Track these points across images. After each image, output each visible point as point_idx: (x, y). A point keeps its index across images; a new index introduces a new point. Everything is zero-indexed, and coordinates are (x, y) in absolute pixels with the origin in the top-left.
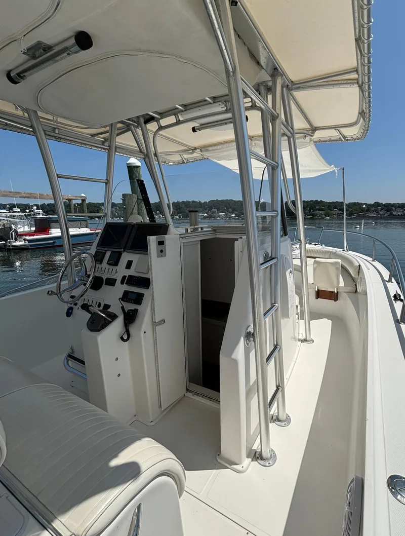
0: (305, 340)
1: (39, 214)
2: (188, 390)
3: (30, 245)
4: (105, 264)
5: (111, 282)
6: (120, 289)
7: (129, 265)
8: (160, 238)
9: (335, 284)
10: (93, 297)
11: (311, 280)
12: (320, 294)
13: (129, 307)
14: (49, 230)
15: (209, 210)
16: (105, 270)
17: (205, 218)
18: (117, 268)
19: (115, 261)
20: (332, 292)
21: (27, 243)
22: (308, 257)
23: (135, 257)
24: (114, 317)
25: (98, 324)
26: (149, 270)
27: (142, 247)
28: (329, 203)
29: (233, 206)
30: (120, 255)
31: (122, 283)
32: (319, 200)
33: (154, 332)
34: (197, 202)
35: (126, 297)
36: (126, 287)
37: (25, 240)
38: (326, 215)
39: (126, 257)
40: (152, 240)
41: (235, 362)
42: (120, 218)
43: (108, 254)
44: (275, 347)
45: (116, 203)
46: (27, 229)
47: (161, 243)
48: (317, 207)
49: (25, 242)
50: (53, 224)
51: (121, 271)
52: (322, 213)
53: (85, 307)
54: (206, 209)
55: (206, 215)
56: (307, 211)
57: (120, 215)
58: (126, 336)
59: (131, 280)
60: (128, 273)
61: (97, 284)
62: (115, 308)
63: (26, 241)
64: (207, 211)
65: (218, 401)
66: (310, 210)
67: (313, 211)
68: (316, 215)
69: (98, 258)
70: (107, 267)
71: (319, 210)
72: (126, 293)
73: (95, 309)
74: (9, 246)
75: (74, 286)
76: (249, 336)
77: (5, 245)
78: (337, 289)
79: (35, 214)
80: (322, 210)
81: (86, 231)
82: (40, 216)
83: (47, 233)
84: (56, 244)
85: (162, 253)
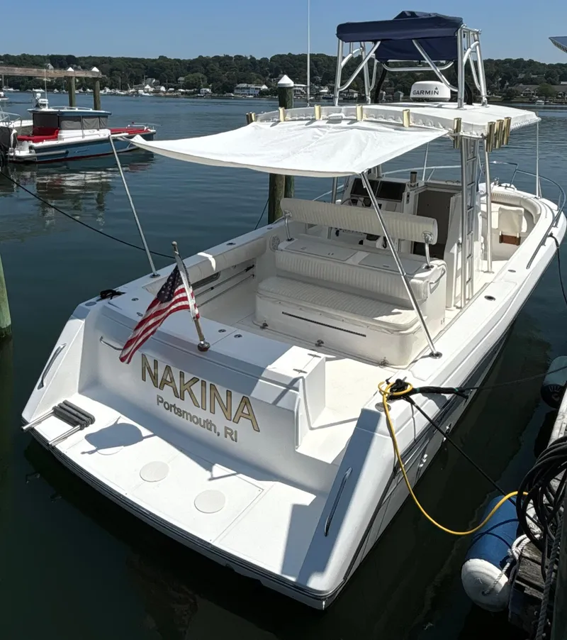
0: (488, 272)
1: (44, 105)
3: (38, 157)
9: (518, 230)
11: (495, 224)
12: (503, 239)
14: (57, 133)
15: (271, 77)
17: (262, 94)
20: (515, 237)
21: (34, 153)
22: (493, 202)
23: (384, 203)
28: (551, 66)
29: (325, 70)
32: (526, 59)
34: (246, 58)
37: (31, 148)
38: (541, 94)
40: (406, 194)
42: (84, 90)
44: (470, 255)
45: (77, 56)
47: (408, 196)
48: (521, 76)
49: (30, 152)
50: (65, 123)
52: (531, 89)
54: (265, 75)
55: (264, 87)
56: (495, 85)
57: (84, 82)
63: (33, 151)
64: (268, 79)
66: (503, 83)
67: (510, 85)
68: (517, 94)
71: (525, 82)
74: (12, 157)
78: (519, 234)
79: (38, 106)
80: (532, 82)
81: (104, 133)
82: (46, 109)
83: (56, 138)
84: (69, 156)
85: (408, 201)
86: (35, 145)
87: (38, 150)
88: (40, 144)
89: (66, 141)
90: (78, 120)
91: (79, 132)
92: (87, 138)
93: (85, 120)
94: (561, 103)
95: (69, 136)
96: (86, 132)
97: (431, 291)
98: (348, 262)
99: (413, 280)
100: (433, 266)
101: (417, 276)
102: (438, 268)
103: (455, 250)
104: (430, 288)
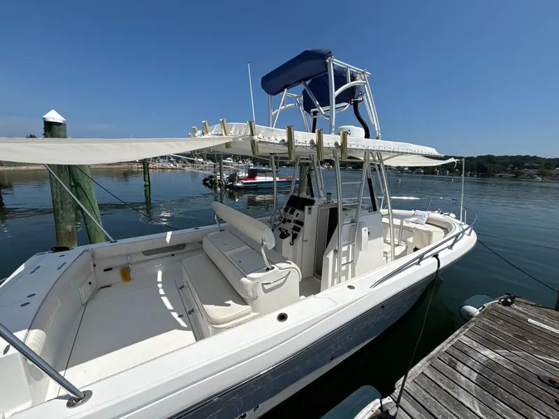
1: (251, 166)
2: (314, 275)
3: (244, 186)
4: (288, 213)
5: (290, 221)
6: (293, 224)
7: (298, 215)
8: (310, 207)
10: (283, 226)
13: (295, 232)
14: (255, 177)
16: (288, 216)
18: (293, 215)
19: (292, 213)
23: (300, 212)
24: (289, 235)
25: (283, 236)
26: (304, 219)
27: (303, 209)
30: (295, 210)
31: (294, 222)
33: (303, 244)
35: (295, 228)
36: (294, 224)
37: (242, 182)
39: (297, 211)
40: (307, 208)
41: (328, 259)
43: (290, 209)
44: (350, 262)
46: (244, 175)
47: (310, 209)
48: (526, 164)
49: (242, 184)
50: (258, 174)
51: (294, 217)
52: (532, 171)
53: (280, 229)
56: (509, 169)
58: (292, 244)
59: (297, 222)
60: (296, 218)
61: (284, 221)
62: (290, 232)
65: (320, 279)
66: (513, 168)
67: (519, 169)
68: (523, 174)
69: (286, 210)
71: (528, 167)
72: (294, 226)
73: (283, 231)
74: (234, 186)
75: (276, 220)
76: (336, 251)
77: (232, 185)
79: (249, 166)
80: (534, 168)
82: (252, 168)
83: (254, 179)
84: (258, 187)
85: (310, 213)
86: (244, 181)
87: (245, 184)
88: (246, 182)
89: (258, 181)
90: (264, 173)
91: (264, 178)
93: (267, 173)
94: (555, 180)
95: (259, 179)
96: (267, 178)
97: (266, 291)
98: (226, 253)
99: (244, 279)
100: (273, 268)
101: (249, 276)
102: (280, 271)
103: (330, 256)
104: (264, 289)
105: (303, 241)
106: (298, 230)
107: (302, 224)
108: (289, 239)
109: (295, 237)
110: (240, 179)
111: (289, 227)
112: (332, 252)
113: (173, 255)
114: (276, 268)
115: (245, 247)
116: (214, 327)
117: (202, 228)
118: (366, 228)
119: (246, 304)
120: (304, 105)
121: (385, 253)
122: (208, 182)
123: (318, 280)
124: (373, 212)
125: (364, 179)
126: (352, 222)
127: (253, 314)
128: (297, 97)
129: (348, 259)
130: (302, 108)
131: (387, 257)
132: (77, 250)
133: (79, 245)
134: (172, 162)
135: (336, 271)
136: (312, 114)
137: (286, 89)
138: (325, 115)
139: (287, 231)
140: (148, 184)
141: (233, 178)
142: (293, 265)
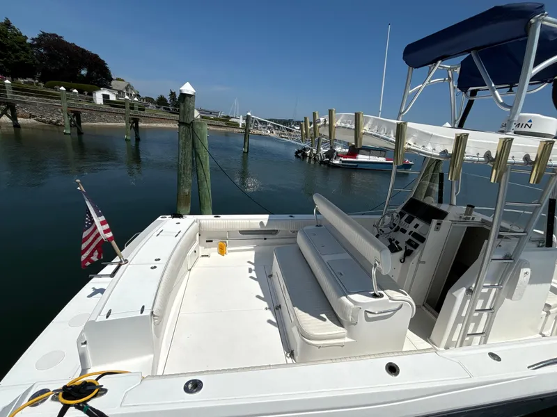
2: (423, 305)
3: (343, 165)
4: (403, 220)
5: (404, 231)
6: (407, 237)
7: (417, 226)
8: (439, 221)
10: (393, 235)
13: (409, 248)
16: (403, 224)
18: (410, 225)
19: (409, 221)
23: (421, 224)
24: (401, 249)
25: (394, 249)
26: (425, 234)
27: (429, 222)
30: (413, 218)
31: (409, 234)
33: (417, 266)
35: (409, 242)
36: (410, 237)
37: (340, 160)
39: (416, 221)
40: (435, 221)
41: (455, 298)
43: (407, 215)
46: (343, 150)
47: (439, 224)
49: (340, 162)
51: (411, 228)
53: (390, 239)
58: (403, 260)
59: (415, 235)
60: (415, 230)
61: (397, 230)
62: (402, 244)
65: (437, 317)
69: (401, 215)
70: (404, 222)
72: (410, 240)
73: (394, 242)
74: (331, 163)
76: (469, 291)
77: (329, 161)
81: (382, 160)
83: (355, 158)
84: (358, 167)
85: (437, 229)
86: (343, 159)
87: (343, 162)
88: (345, 159)
89: (359, 160)
91: (367, 157)
92: (371, 160)
93: (372, 151)
95: (361, 158)
96: (371, 157)
97: (368, 319)
98: (323, 257)
99: (344, 298)
100: (381, 296)
101: (351, 296)
102: (390, 301)
103: (459, 294)
104: (366, 316)
105: (419, 261)
106: (416, 246)
107: (423, 240)
108: (400, 254)
109: (408, 253)
110: (338, 156)
111: (402, 239)
112: (464, 290)
113: (265, 239)
114: (385, 297)
115: (346, 256)
116: (303, 340)
117: (297, 217)
118: (528, 270)
119: (342, 326)
120: (459, 81)
121: (548, 306)
122: (300, 155)
123: (433, 318)
124: (544, 248)
125: (545, 202)
126: (507, 257)
127: (347, 340)
128: (450, 69)
129: (485, 304)
130: (454, 84)
131: (548, 313)
132: (189, 220)
133: (191, 214)
134: (269, 128)
135: (463, 315)
136: (469, 93)
137: (440, 62)
138: (503, 104)
139: (397, 243)
140: (246, 151)
141: (331, 154)
142: (409, 298)
